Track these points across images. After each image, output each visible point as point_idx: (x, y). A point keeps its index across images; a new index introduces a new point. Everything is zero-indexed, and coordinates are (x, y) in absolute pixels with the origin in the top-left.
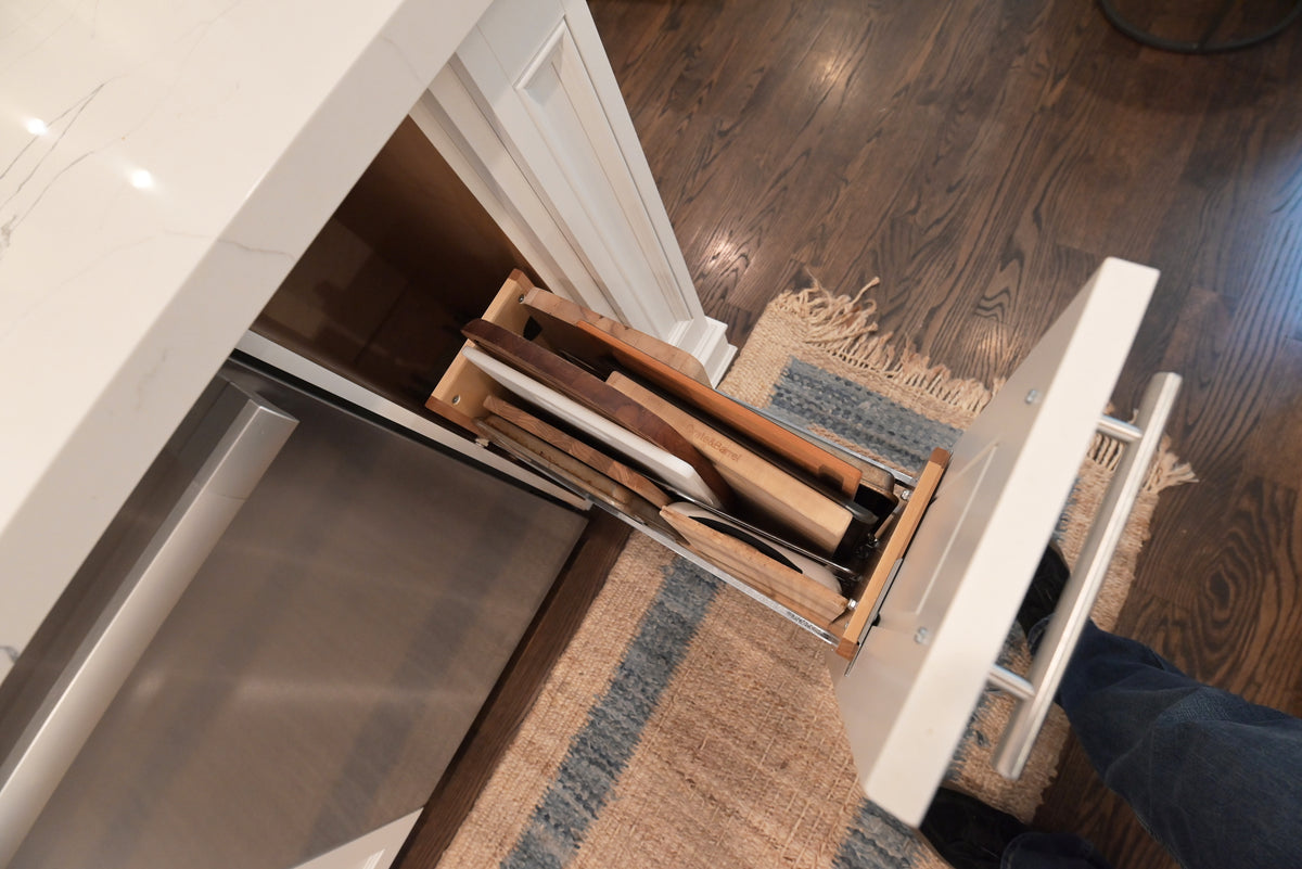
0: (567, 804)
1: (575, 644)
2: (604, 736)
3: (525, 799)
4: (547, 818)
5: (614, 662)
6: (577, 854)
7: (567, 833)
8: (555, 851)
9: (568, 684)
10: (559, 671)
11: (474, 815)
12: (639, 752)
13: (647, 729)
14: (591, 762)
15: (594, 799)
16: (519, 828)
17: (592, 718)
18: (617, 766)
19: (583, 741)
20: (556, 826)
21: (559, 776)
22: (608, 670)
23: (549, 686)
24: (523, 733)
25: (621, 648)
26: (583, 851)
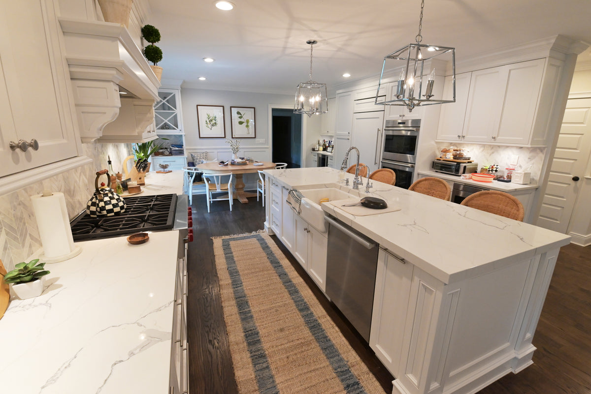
0: (310, 318)
1: (341, 334)
2: (318, 330)
3: (316, 312)
4: (310, 314)
5: (332, 339)
7: (305, 316)
9: (333, 329)
10: (337, 328)
11: (319, 304)
12: (310, 334)
13: (313, 338)
14: (315, 325)
15: (307, 323)
16: (312, 309)
17: (323, 330)
18: (310, 329)
19: (319, 326)
22: (331, 337)
23: (335, 325)
24: (328, 317)
25: (334, 342)
26: (301, 317)
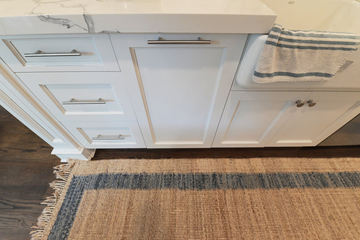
0: (338, 179)
2: (356, 178)
4: (330, 176)
6: (336, 188)
8: (329, 183)
9: (350, 163)
17: (354, 173)
20: (332, 180)
21: (338, 173)
